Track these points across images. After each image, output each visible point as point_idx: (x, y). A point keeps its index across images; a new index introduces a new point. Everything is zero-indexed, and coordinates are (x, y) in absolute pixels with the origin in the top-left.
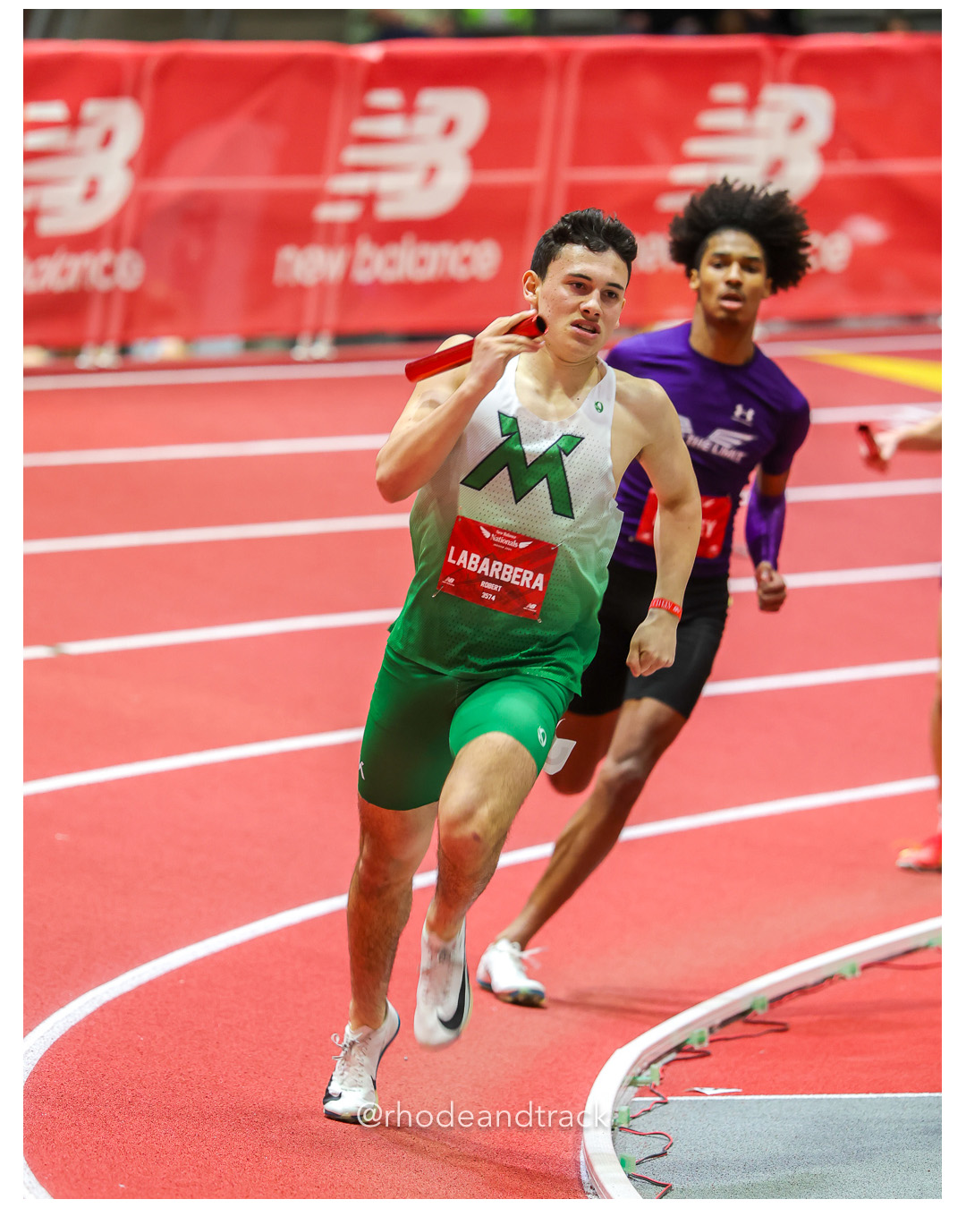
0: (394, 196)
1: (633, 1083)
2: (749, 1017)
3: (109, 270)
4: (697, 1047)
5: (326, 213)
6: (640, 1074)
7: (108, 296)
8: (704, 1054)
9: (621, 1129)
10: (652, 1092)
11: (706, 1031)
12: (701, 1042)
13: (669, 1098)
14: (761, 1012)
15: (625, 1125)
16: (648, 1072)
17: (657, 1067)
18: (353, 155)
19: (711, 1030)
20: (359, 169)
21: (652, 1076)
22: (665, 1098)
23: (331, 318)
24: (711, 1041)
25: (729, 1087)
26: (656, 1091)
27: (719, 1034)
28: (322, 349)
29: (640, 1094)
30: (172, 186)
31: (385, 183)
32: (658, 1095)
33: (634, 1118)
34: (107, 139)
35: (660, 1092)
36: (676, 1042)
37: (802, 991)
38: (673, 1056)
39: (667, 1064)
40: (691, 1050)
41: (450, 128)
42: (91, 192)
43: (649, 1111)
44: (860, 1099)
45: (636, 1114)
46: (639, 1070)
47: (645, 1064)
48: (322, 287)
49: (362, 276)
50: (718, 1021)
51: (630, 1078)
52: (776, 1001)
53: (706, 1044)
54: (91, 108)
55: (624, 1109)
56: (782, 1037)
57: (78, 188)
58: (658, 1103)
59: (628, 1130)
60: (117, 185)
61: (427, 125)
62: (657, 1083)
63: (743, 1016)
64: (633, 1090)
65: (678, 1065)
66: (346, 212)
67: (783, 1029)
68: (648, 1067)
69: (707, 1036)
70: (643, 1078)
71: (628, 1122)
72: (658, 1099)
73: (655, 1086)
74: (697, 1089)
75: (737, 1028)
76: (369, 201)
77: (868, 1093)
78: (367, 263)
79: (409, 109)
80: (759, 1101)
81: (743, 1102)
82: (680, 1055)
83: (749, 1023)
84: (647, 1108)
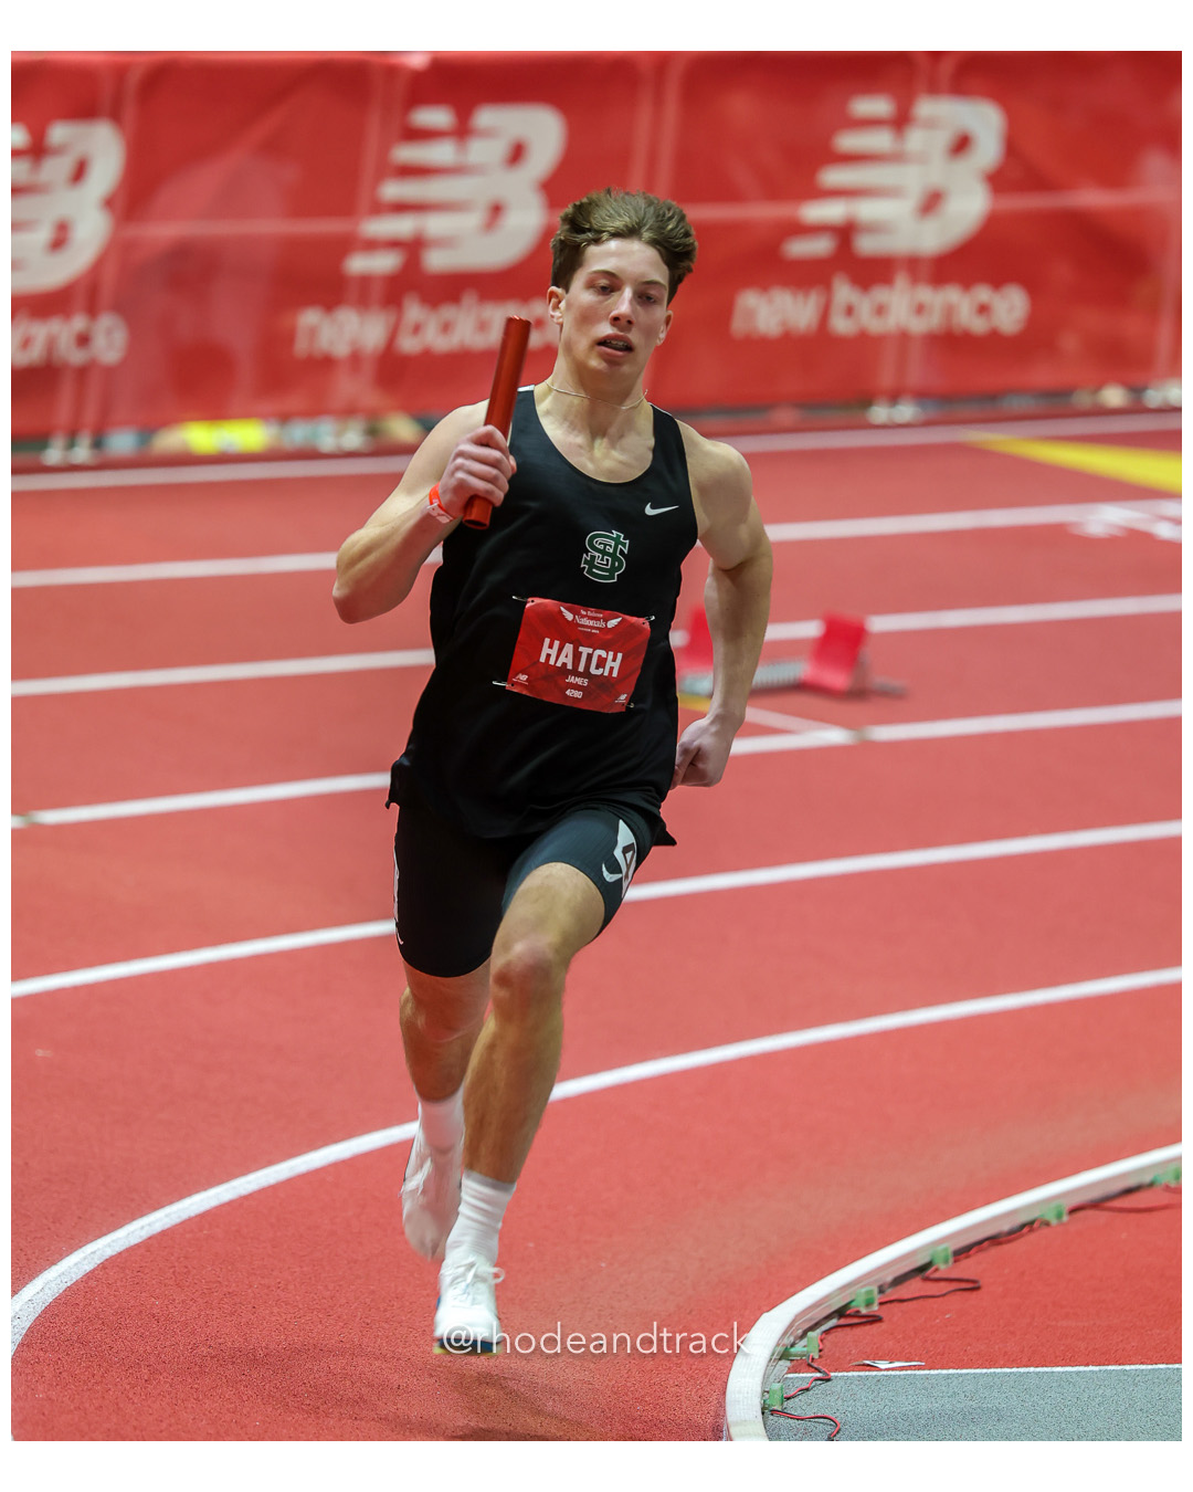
0: (444, 243)
1: (784, 1355)
2: (929, 1272)
3: (83, 340)
4: (864, 1311)
5: (359, 264)
6: (792, 1345)
7: (84, 372)
8: (874, 1319)
9: (774, 1412)
10: (810, 1367)
11: (876, 1290)
12: (869, 1304)
14: (943, 1268)
15: (778, 1408)
16: (804, 1342)
17: (813, 1335)
18: (392, 190)
19: (881, 1291)
20: (401, 208)
21: (809, 1346)
22: (826, 1374)
24: (881, 1304)
25: (908, 1360)
26: (815, 1365)
27: (891, 1294)
29: (793, 1370)
30: (162, 231)
32: (819, 1371)
33: (789, 1398)
34: (79, 173)
35: (820, 1367)
36: (837, 1304)
37: (996, 1239)
38: (833, 1322)
39: (827, 1332)
40: (857, 1314)
41: (517, 154)
42: (60, 240)
43: (806, 1390)
44: (1078, 1373)
45: (792, 1393)
46: (789, 1340)
47: (800, 1332)
48: (355, 358)
49: (409, 344)
50: (889, 1279)
51: (781, 1349)
52: (961, 1253)
53: (875, 1307)
54: (59, 133)
55: (776, 1387)
56: (975, 1294)
57: (43, 235)
58: (816, 1380)
59: (783, 1413)
60: (92, 230)
61: (484, 150)
62: (816, 1357)
63: (921, 1271)
64: (785, 1364)
65: (840, 1333)
66: (384, 263)
67: (973, 1286)
68: (803, 1335)
69: (877, 1298)
70: (798, 1348)
71: (782, 1404)
72: (818, 1375)
73: (812, 1360)
74: (866, 1364)
75: (915, 1287)
76: (413, 248)
77: (1087, 1365)
78: (417, 329)
79: (462, 131)
80: (948, 1377)
81: (927, 1377)
82: (843, 1321)
83: (927, 1279)
84: (805, 1386)
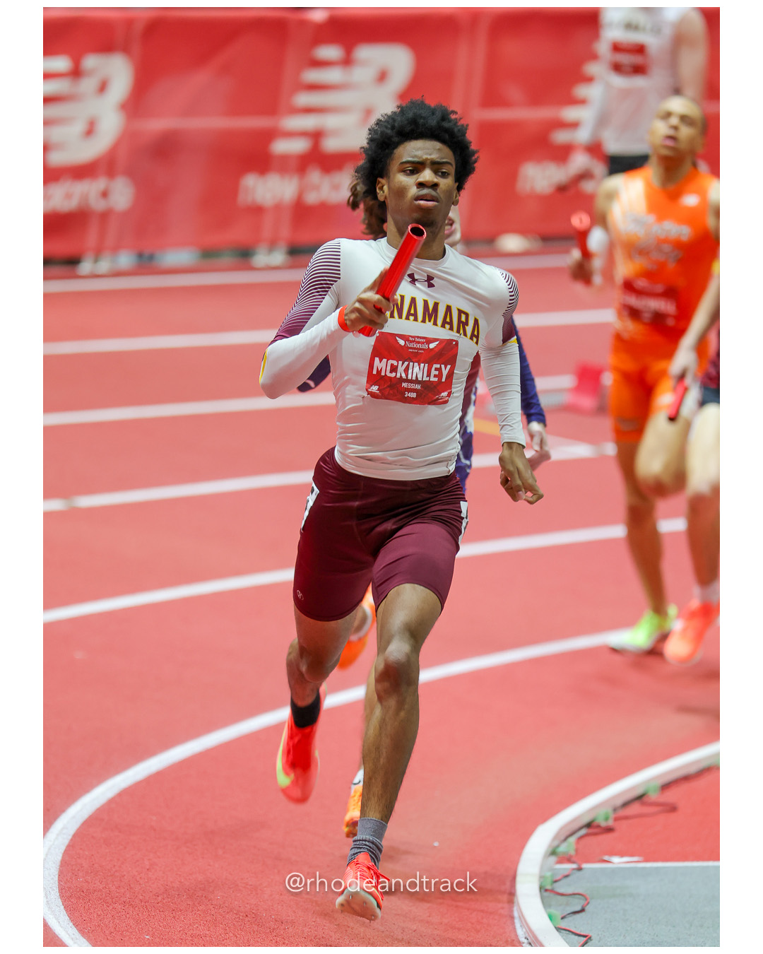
0: (336, 133)
1: (553, 853)
2: (645, 799)
3: (105, 194)
4: (603, 824)
5: (282, 147)
6: (558, 846)
7: (105, 216)
8: (609, 830)
9: (546, 890)
10: (569, 860)
11: (610, 811)
12: (607, 819)
13: (585, 866)
14: (654, 796)
15: (549, 887)
16: (566, 844)
17: (572, 840)
18: (303, 99)
19: (615, 810)
20: (309, 110)
21: (569, 847)
22: (580, 865)
23: (285, 232)
24: (616, 819)
25: (632, 855)
26: (573, 859)
27: (622, 813)
28: (278, 257)
29: (560, 862)
30: (157, 125)
31: (329, 122)
32: (573, 862)
33: (556, 881)
34: (103, 87)
35: (577, 858)
36: (586, 820)
37: (686, 778)
38: (584, 831)
39: (580, 838)
40: (598, 826)
41: (382, 77)
42: (90, 131)
43: (567, 876)
45: (557, 878)
46: (556, 843)
47: (563, 838)
48: (278, 207)
49: (312, 198)
50: (619, 802)
51: (550, 850)
52: (666, 787)
53: (610, 823)
54: (91, 62)
55: (548, 874)
56: (673, 816)
57: (78, 127)
58: (574, 869)
59: (552, 891)
60: (111, 124)
61: (362, 74)
62: (572, 852)
63: (640, 798)
64: (553, 859)
65: (588, 839)
66: (297, 146)
67: (673, 809)
68: (566, 839)
69: (612, 816)
70: (563, 848)
71: (552, 884)
72: (574, 866)
73: (571, 856)
74: (606, 858)
75: (635, 809)
76: (316, 137)
78: (317, 188)
79: (347, 61)
80: (658, 867)
81: (644, 867)
82: (591, 831)
83: (644, 804)
84: (566, 873)
